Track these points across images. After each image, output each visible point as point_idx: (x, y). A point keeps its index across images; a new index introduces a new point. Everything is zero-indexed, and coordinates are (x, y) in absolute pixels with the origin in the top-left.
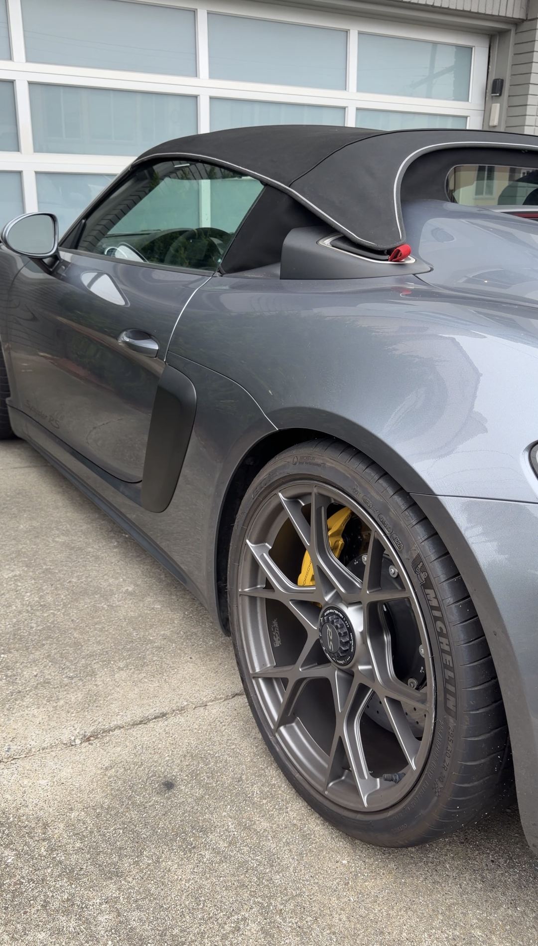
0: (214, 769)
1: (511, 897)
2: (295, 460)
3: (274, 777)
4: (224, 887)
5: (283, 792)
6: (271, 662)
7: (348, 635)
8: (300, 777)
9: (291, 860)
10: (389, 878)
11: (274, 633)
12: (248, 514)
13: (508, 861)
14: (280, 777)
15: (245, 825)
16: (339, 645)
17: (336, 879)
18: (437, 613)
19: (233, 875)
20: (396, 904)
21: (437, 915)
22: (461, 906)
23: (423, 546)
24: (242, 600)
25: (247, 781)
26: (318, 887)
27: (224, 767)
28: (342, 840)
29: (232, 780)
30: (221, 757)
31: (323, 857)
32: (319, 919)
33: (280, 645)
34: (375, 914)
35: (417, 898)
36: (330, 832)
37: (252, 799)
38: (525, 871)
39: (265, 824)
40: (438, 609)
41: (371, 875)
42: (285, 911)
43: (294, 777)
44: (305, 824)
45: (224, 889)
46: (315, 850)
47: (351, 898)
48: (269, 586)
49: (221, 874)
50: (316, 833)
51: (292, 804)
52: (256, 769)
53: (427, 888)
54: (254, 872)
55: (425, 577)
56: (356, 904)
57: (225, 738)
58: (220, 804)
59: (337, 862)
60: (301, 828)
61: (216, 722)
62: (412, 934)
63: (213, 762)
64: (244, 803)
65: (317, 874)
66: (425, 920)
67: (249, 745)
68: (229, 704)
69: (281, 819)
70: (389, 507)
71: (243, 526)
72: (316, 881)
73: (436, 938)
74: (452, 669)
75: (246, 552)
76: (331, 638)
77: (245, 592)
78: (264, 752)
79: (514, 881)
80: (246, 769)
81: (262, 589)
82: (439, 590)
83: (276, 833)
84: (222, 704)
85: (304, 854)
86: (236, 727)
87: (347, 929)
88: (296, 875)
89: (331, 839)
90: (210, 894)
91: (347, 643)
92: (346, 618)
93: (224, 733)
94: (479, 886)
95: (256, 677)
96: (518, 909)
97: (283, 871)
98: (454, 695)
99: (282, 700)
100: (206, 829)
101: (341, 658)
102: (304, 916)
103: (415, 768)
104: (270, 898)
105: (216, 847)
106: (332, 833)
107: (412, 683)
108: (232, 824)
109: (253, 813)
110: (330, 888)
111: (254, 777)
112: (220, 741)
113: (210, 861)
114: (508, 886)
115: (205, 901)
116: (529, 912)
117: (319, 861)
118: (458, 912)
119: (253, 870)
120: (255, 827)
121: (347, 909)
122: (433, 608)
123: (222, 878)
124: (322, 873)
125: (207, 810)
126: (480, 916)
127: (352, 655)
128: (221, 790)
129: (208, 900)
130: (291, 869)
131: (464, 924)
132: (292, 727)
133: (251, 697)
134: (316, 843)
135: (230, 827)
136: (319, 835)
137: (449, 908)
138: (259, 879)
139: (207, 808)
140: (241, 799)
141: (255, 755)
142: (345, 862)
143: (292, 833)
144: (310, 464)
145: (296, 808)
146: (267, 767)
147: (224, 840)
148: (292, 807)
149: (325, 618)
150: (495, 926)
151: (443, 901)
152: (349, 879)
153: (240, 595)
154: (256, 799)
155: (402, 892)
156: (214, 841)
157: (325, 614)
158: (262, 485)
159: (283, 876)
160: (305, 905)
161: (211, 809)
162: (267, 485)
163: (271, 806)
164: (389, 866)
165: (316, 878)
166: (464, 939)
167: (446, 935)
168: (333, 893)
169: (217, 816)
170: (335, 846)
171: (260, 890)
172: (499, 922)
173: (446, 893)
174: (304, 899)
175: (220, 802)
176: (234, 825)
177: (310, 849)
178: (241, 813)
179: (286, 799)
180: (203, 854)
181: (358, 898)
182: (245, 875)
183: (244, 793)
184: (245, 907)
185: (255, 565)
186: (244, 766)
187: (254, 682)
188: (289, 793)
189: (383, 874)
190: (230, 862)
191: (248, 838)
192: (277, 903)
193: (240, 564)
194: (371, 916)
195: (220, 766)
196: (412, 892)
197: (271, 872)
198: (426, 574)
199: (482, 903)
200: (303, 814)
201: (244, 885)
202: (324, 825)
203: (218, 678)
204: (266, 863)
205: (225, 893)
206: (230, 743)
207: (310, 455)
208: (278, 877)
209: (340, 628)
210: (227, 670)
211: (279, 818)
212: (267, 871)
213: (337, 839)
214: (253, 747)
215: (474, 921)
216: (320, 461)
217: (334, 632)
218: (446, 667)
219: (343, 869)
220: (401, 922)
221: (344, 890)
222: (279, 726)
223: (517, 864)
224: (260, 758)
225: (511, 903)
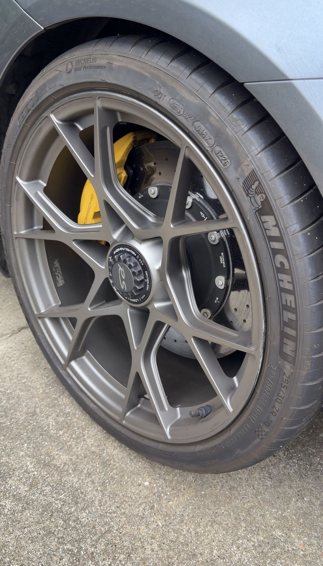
0: (7, 407)
1: (297, 489)
2: (70, 66)
3: (68, 405)
4: (29, 539)
5: (78, 419)
6: (56, 301)
7: (143, 274)
8: (95, 406)
9: (95, 492)
10: (190, 493)
11: (57, 274)
12: (15, 146)
13: (286, 453)
14: (73, 404)
15: (45, 461)
16: (134, 285)
17: (141, 504)
18: (276, 245)
19: (38, 523)
20: (202, 519)
21: (240, 523)
22: (258, 508)
23: (260, 158)
24: (19, 243)
25: (41, 414)
26: (126, 517)
27: (17, 403)
28: (141, 460)
29: (26, 416)
30: (13, 393)
31: (126, 483)
32: (132, 555)
33: (64, 285)
34: (184, 535)
35: (218, 509)
36: (128, 453)
37: (48, 432)
38: (301, 459)
39: (65, 458)
40: (279, 239)
41: (173, 493)
42: (97, 554)
43: (89, 407)
44: (103, 450)
45: (30, 541)
46: (117, 477)
47: (159, 523)
48: (47, 226)
49: (25, 524)
50: (115, 457)
51: (88, 431)
52: (49, 400)
53: (225, 496)
54: (59, 515)
55: (262, 200)
56: (165, 528)
57: (15, 373)
58: (17, 443)
59: (140, 485)
60: (100, 455)
61: (5, 358)
62: (222, 550)
63: (5, 399)
64: (41, 438)
65: (122, 503)
66: (231, 531)
67: (40, 377)
68: (15, 338)
69: (79, 449)
70: (210, 110)
71: (10, 161)
72: (123, 511)
73: (244, 548)
74: (294, 310)
75: (18, 190)
76: (124, 277)
77: (21, 234)
78: (55, 381)
79: (296, 473)
80: (40, 402)
81: (40, 230)
82: (281, 216)
83: (77, 465)
84: (9, 340)
85: (107, 483)
86: (25, 361)
87: (160, 559)
88: (102, 509)
89: (130, 461)
90: (15, 552)
91: (142, 281)
92: (139, 256)
93: (13, 368)
94: (269, 483)
95: (42, 317)
96: (305, 499)
97: (89, 506)
98: (295, 339)
99: (71, 338)
100: (5, 474)
101: (134, 297)
102: (116, 555)
103: (232, 410)
104: (79, 541)
105: (17, 493)
106: (130, 454)
107: (205, 313)
108: (31, 463)
109: (50, 448)
110: (137, 515)
111: (48, 408)
112: (11, 377)
113: (12, 511)
114: (292, 478)
115: (10, 562)
116: (314, 500)
117: (122, 488)
118: (257, 515)
119: (58, 512)
120: (54, 462)
121: (157, 536)
122: (272, 239)
123: (26, 530)
124: (127, 500)
125: (3, 453)
126: (276, 515)
127: (148, 294)
128: (16, 428)
129: (14, 559)
130: (97, 503)
131: (265, 527)
132: (83, 360)
133: (38, 336)
134: (116, 468)
135: (29, 468)
136: (119, 459)
137: (249, 513)
138: (65, 522)
139: (4, 450)
140: (37, 433)
141: (47, 385)
142: (146, 484)
143: (92, 461)
144: (91, 67)
145: (92, 434)
146: (60, 396)
147: (24, 484)
148: (88, 433)
149: (115, 257)
150: (291, 522)
151: (242, 507)
152: (154, 502)
153: (16, 238)
154: (52, 431)
155: (204, 505)
156: (14, 487)
157: (115, 253)
158: (29, 107)
159: (89, 512)
160: (116, 542)
161: (7, 451)
162: (35, 107)
163: (68, 437)
164: (188, 479)
165: (122, 508)
166: (268, 543)
167: (252, 543)
168: (141, 521)
169: (14, 458)
170: (135, 469)
171: (68, 535)
172: (293, 517)
173: (243, 498)
174: (113, 534)
175: (16, 441)
176: (33, 464)
177: (112, 477)
178: (38, 450)
179: (82, 426)
180: (4, 504)
181: (165, 521)
182: (50, 520)
183: (40, 427)
184: (55, 558)
185: (29, 206)
186: (37, 399)
187: (40, 322)
188: (84, 419)
189: (184, 489)
190: (34, 508)
191: (48, 476)
192: (87, 545)
193: (12, 204)
194: (181, 539)
195: (12, 403)
196: (213, 504)
197: (76, 510)
198: (264, 196)
199: (275, 501)
200: (100, 440)
201: (50, 532)
202: (122, 448)
203: (3, 315)
204: (70, 501)
205: (31, 547)
206: (22, 377)
207: (88, 57)
208: (84, 514)
209: (133, 268)
210: (11, 306)
211: (78, 448)
212: (73, 509)
213: (136, 460)
214: (43, 378)
215: (273, 521)
216: (104, 62)
217: (126, 270)
218: (286, 308)
219: (145, 492)
220: (210, 538)
221: (150, 515)
222: (70, 360)
223: (294, 455)
224: (52, 387)
225: (298, 495)
